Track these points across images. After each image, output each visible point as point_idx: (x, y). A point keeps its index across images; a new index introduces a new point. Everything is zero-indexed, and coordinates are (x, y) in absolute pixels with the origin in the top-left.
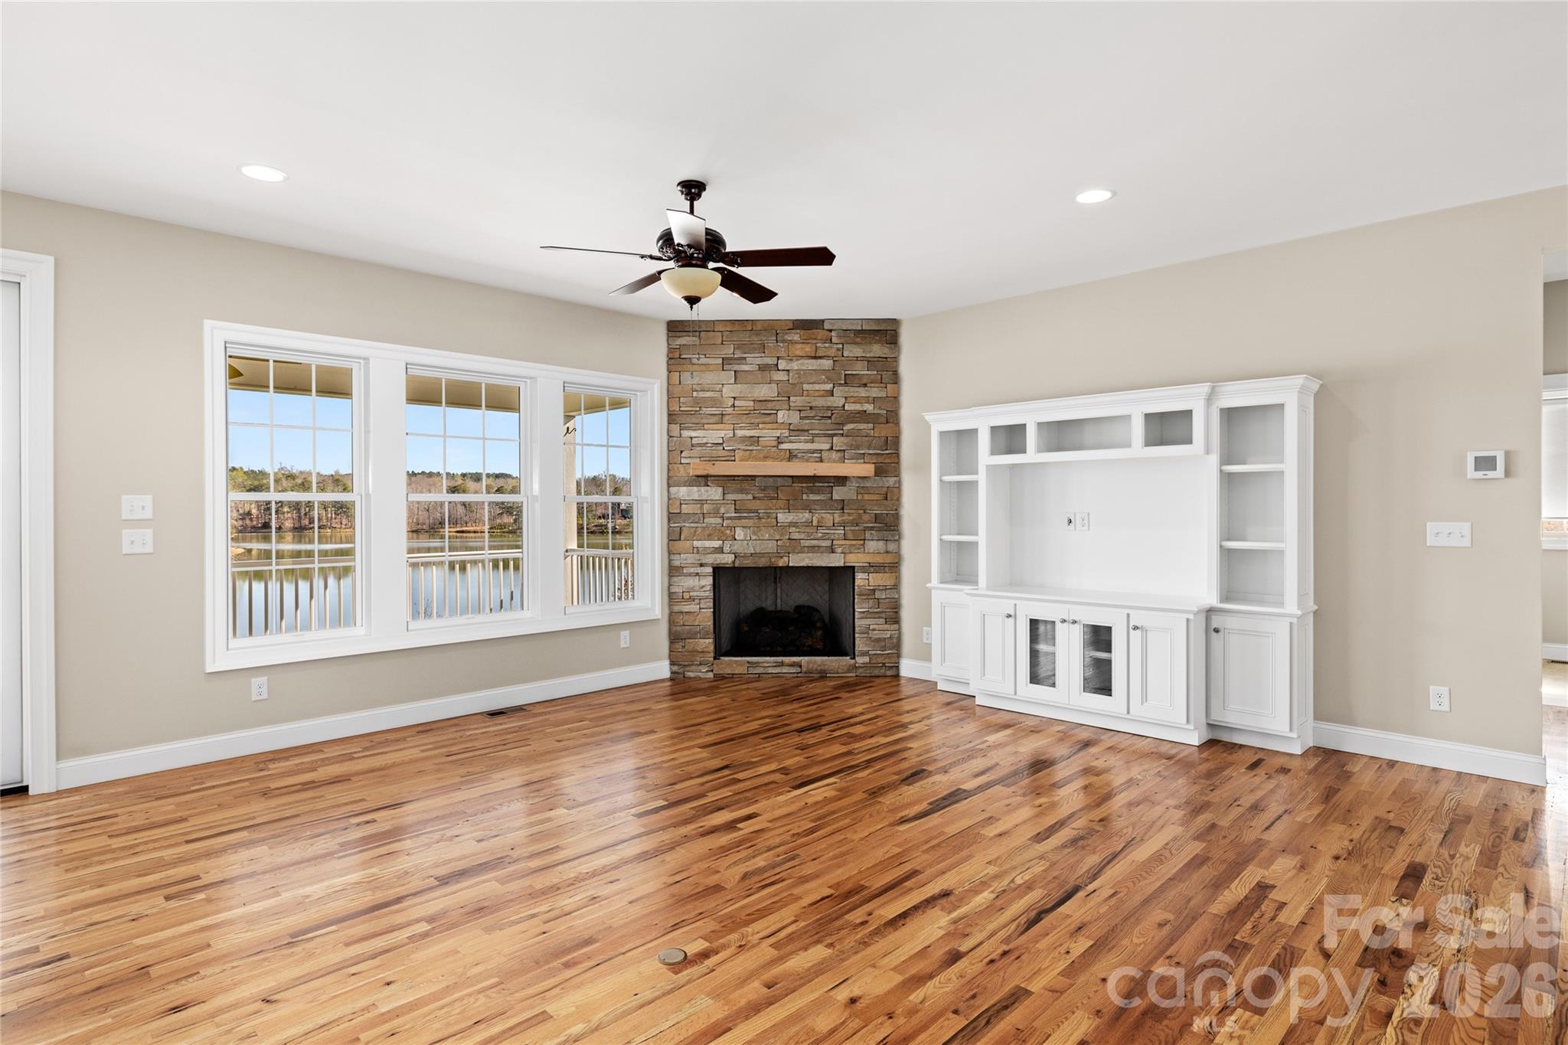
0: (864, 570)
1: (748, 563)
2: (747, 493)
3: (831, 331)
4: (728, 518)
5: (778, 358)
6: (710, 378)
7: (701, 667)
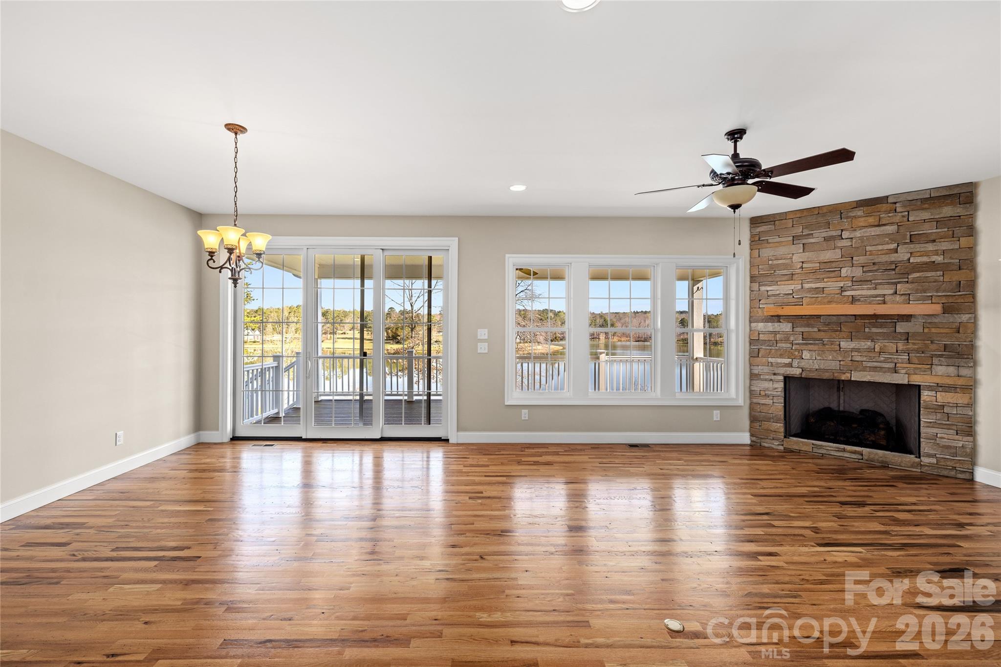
0: (930, 388)
1: (814, 375)
2: (813, 327)
3: (895, 203)
4: (796, 344)
5: (842, 230)
6: (782, 251)
7: (773, 441)
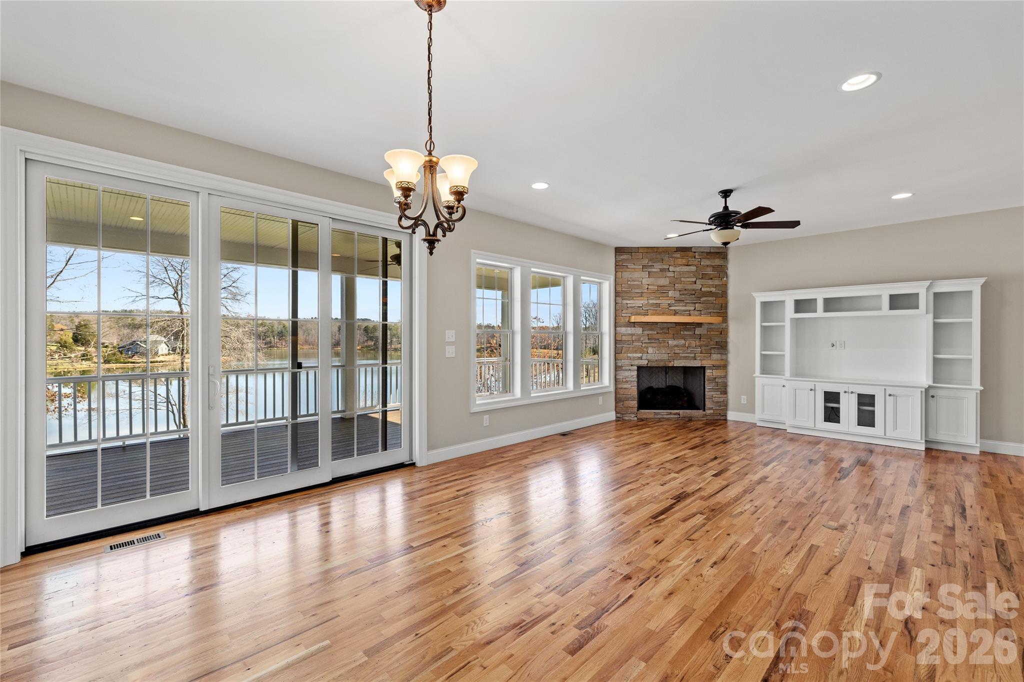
0: (710, 368)
1: (654, 364)
2: (654, 331)
3: (695, 252)
4: (645, 343)
5: (669, 265)
6: (637, 275)
7: (631, 415)
